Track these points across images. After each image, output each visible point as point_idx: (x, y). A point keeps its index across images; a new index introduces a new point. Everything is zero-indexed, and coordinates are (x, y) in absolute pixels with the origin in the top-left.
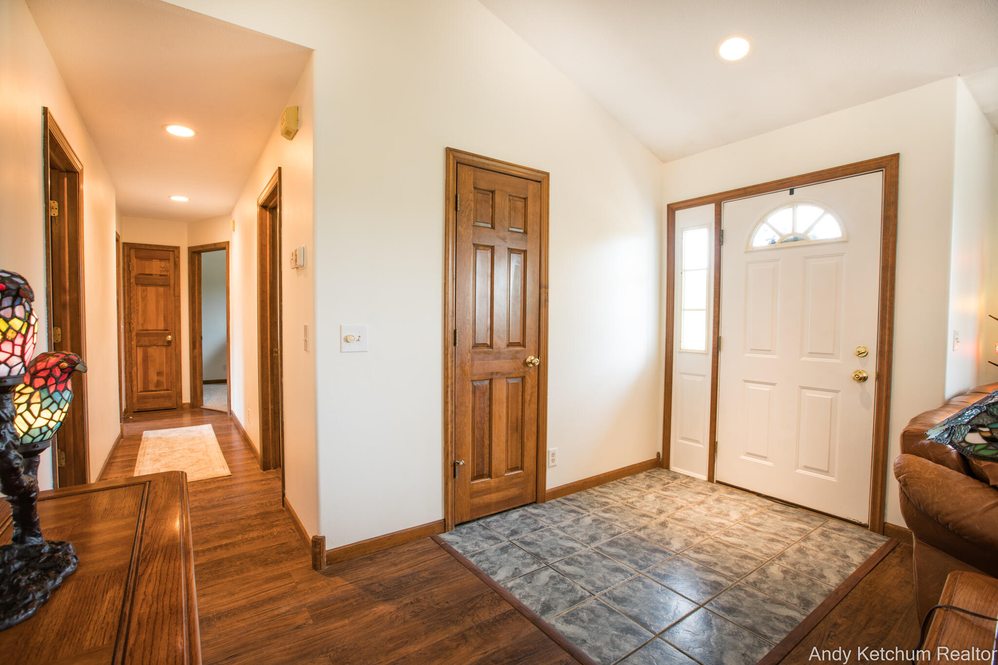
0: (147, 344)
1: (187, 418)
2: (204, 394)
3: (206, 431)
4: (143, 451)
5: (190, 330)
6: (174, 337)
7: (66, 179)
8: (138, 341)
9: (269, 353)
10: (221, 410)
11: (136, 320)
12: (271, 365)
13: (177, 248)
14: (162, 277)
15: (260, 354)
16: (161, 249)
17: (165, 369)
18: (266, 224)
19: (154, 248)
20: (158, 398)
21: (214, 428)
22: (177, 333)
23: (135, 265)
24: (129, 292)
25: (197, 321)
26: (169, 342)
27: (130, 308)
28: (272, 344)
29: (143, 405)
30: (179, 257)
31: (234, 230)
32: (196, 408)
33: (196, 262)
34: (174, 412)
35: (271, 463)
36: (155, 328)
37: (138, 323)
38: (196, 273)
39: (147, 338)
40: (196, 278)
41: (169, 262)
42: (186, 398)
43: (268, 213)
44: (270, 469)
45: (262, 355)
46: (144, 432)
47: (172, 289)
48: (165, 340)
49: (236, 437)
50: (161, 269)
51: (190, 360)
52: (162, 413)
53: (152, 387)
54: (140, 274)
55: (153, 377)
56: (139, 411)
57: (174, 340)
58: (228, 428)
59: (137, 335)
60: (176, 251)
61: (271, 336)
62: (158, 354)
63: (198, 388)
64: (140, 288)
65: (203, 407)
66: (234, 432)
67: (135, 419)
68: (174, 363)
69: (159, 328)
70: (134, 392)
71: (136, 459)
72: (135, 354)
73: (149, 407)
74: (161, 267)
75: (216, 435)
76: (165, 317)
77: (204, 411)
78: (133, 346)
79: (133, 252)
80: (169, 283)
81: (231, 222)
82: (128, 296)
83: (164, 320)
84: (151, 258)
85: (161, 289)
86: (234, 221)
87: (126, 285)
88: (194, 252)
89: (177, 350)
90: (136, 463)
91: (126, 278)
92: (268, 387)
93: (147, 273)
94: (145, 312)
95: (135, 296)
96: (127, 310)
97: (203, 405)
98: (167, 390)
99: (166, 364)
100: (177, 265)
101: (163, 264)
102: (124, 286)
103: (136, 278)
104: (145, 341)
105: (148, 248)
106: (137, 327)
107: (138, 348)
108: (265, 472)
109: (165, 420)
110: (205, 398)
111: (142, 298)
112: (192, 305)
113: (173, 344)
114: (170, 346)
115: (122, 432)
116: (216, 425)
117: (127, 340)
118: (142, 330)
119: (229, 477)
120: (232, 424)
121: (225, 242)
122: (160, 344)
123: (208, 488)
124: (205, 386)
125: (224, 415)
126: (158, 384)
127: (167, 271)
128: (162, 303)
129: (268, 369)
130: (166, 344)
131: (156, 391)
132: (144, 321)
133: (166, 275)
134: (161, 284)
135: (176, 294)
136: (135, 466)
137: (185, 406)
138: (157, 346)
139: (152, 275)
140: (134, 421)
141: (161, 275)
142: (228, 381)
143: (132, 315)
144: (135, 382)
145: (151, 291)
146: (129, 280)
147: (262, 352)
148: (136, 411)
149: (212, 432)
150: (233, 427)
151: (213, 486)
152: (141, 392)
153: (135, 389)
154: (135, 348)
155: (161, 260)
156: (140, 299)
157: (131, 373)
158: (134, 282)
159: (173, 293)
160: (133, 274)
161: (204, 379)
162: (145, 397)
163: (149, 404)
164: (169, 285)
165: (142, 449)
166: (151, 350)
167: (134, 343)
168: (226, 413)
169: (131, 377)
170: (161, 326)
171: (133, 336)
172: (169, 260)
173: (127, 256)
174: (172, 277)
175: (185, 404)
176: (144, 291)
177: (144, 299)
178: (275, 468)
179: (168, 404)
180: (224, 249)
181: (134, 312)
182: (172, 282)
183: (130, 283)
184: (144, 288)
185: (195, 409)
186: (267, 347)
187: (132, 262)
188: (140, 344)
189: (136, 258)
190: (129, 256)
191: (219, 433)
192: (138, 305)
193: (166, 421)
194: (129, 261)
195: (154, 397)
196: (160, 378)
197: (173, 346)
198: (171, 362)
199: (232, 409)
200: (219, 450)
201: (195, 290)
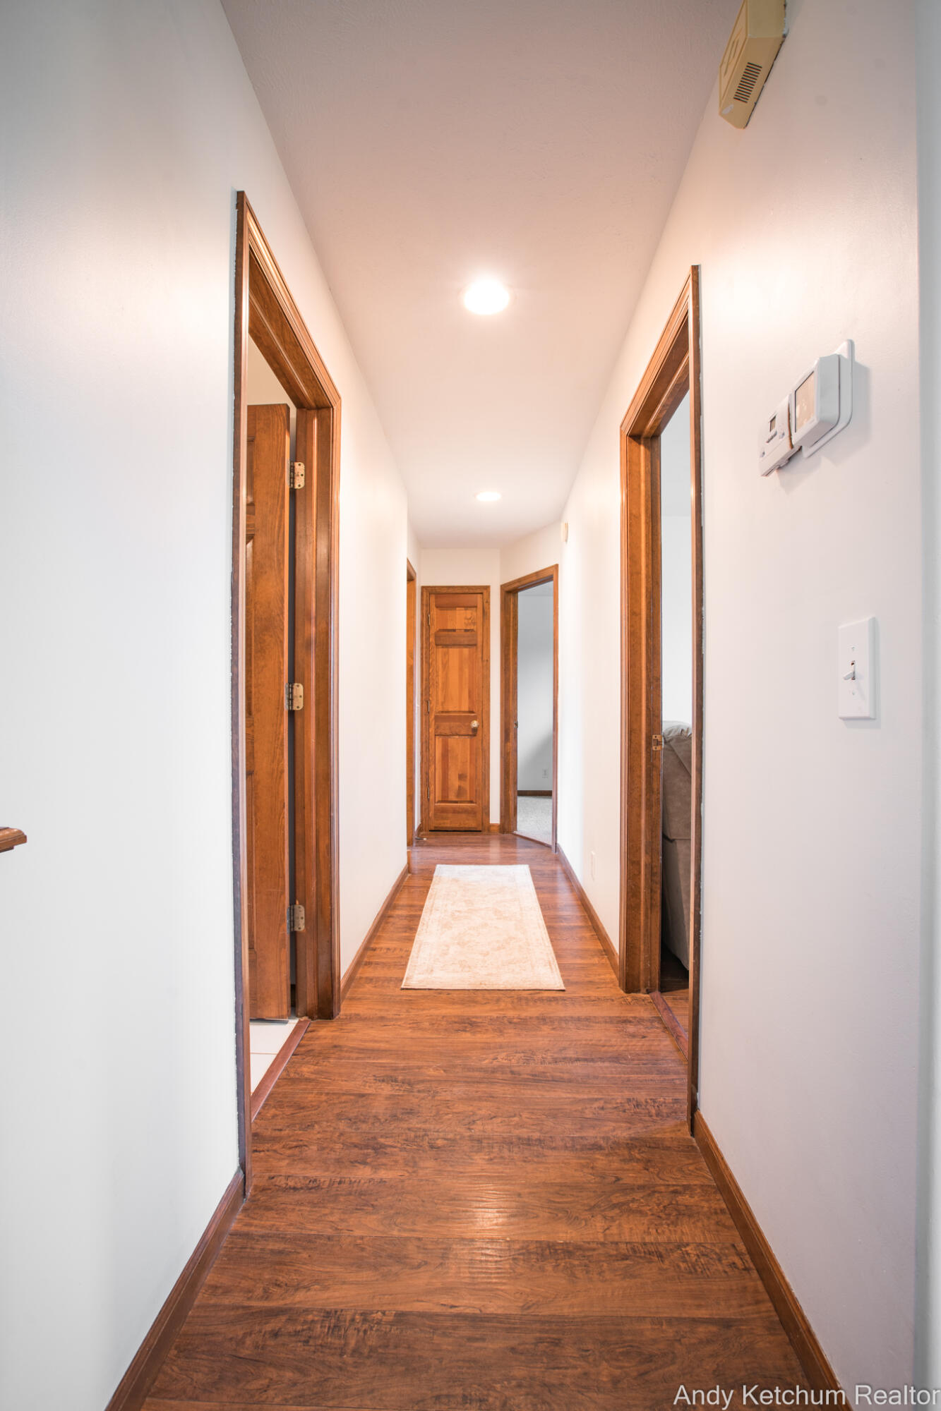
0: (448, 732)
1: (495, 850)
2: (518, 811)
3: (519, 876)
4: (432, 900)
5: (501, 713)
6: (482, 723)
7: (315, 421)
8: (437, 728)
9: (643, 743)
10: (541, 840)
11: (435, 698)
12: (646, 771)
13: (487, 588)
14: (468, 633)
15: (625, 745)
16: (467, 591)
17: (468, 771)
18: (639, 472)
19: (458, 591)
20: (459, 812)
21: (533, 873)
22: (485, 717)
23: (435, 616)
24: (428, 657)
25: (511, 698)
26: (475, 730)
27: (428, 680)
28: (649, 724)
29: (442, 822)
30: (488, 602)
31: (566, 541)
32: (508, 832)
33: (512, 606)
34: (478, 837)
35: (642, 978)
36: (457, 709)
37: (437, 700)
38: (511, 624)
39: (448, 724)
40: (511, 632)
41: (476, 611)
42: (495, 818)
43: (642, 448)
44: (638, 991)
45: (630, 747)
46: (438, 866)
47: (480, 649)
48: (469, 726)
49: (565, 897)
50: (466, 621)
51: (501, 757)
52: (463, 837)
53: (452, 797)
54: (440, 630)
55: (454, 782)
56: (437, 830)
57: (481, 727)
58: (553, 876)
59: (436, 717)
60: (485, 592)
61: (648, 708)
62: (459, 746)
63: (511, 802)
64: (440, 650)
65: (517, 833)
66: (562, 884)
67: (431, 841)
68: (480, 762)
69: (463, 709)
70: (430, 801)
71: (419, 916)
72: (433, 747)
73: (449, 825)
74: (466, 618)
75: (536, 888)
76: (470, 692)
77: (519, 840)
78: (431, 735)
79: (433, 599)
80: (474, 642)
81: (563, 525)
82: (426, 662)
83: (470, 697)
84: (453, 607)
85: (466, 651)
86: (567, 526)
87: (424, 646)
88: (509, 592)
89: (484, 743)
90: (418, 925)
91: (424, 637)
92: (639, 816)
93: (449, 628)
94: (445, 684)
95: (434, 663)
96: (424, 682)
97: (516, 829)
98: (471, 802)
99: (471, 762)
100: (486, 614)
101: (469, 613)
102: (422, 648)
103: (437, 636)
104: (445, 727)
105: (450, 591)
106: (436, 708)
107: (437, 737)
108: (629, 997)
109: (466, 849)
110: (519, 818)
111: (442, 663)
112: (505, 673)
113: (479, 733)
114: (475, 735)
115: (409, 863)
116: (536, 867)
117: (424, 726)
118: (442, 712)
119: (561, 994)
120: (559, 868)
121: (553, 566)
122: (463, 733)
123: (524, 1015)
124: (520, 799)
125: (546, 850)
126: (460, 791)
127: (474, 624)
128: (466, 671)
129: (640, 777)
130: (471, 733)
131: (456, 802)
132: (445, 699)
133: (472, 630)
134: (466, 643)
135: (485, 658)
136: (416, 930)
137: (492, 828)
138: (459, 735)
139: (454, 630)
140: (429, 846)
141: (466, 630)
142: (554, 794)
143: (431, 690)
144: (432, 787)
145: (454, 652)
146: (428, 639)
147: (630, 741)
148: (433, 829)
149: (528, 880)
150: (560, 876)
151: (532, 1011)
152: (439, 802)
153: (432, 797)
154: (433, 737)
155: (467, 607)
156: (440, 666)
157: (427, 774)
158: (434, 641)
159: (480, 656)
160: (433, 630)
161: (519, 788)
162: (444, 811)
163: (449, 821)
164: (475, 645)
165: (430, 899)
166: (453, 741)
167: (432, 730)
168: (549, 847)
169: (428, 779)
170: (465, 707)
171: (431, 720)
172: (476, 607)
173: (427, 606)
174: (480, 632)
175: (493, 825)
176: (445, 655)
177: (445, 665)
178: (648, 992)
179: (471, 824)
180: (550, 579)
181: (433, 684)
182: (480, 639)
183: (429, 644)
184: (445, 650)
185: (505, 835)
186: (640, 730)
187: (432, 613)
188: (439, 731)
189: (437, 607)
190: (428, 605)
191: (541, 884)
192: (437, 676)
193: (467, 851)
194: (429, 612)
195: (455, 811)
196: (463, 784)
197: (478, 735)
198: (476, 761)
199: (558, 842)
200: (542, 922)
201: (509, 649)
